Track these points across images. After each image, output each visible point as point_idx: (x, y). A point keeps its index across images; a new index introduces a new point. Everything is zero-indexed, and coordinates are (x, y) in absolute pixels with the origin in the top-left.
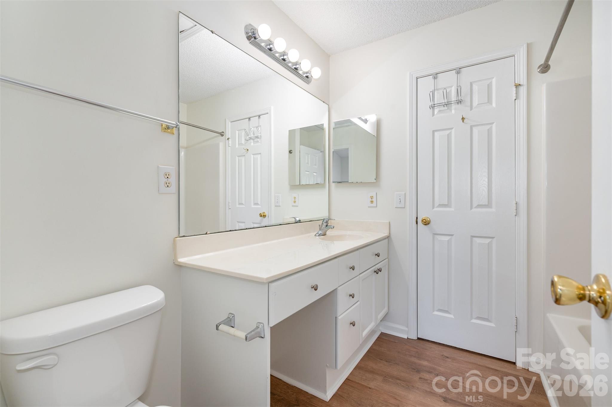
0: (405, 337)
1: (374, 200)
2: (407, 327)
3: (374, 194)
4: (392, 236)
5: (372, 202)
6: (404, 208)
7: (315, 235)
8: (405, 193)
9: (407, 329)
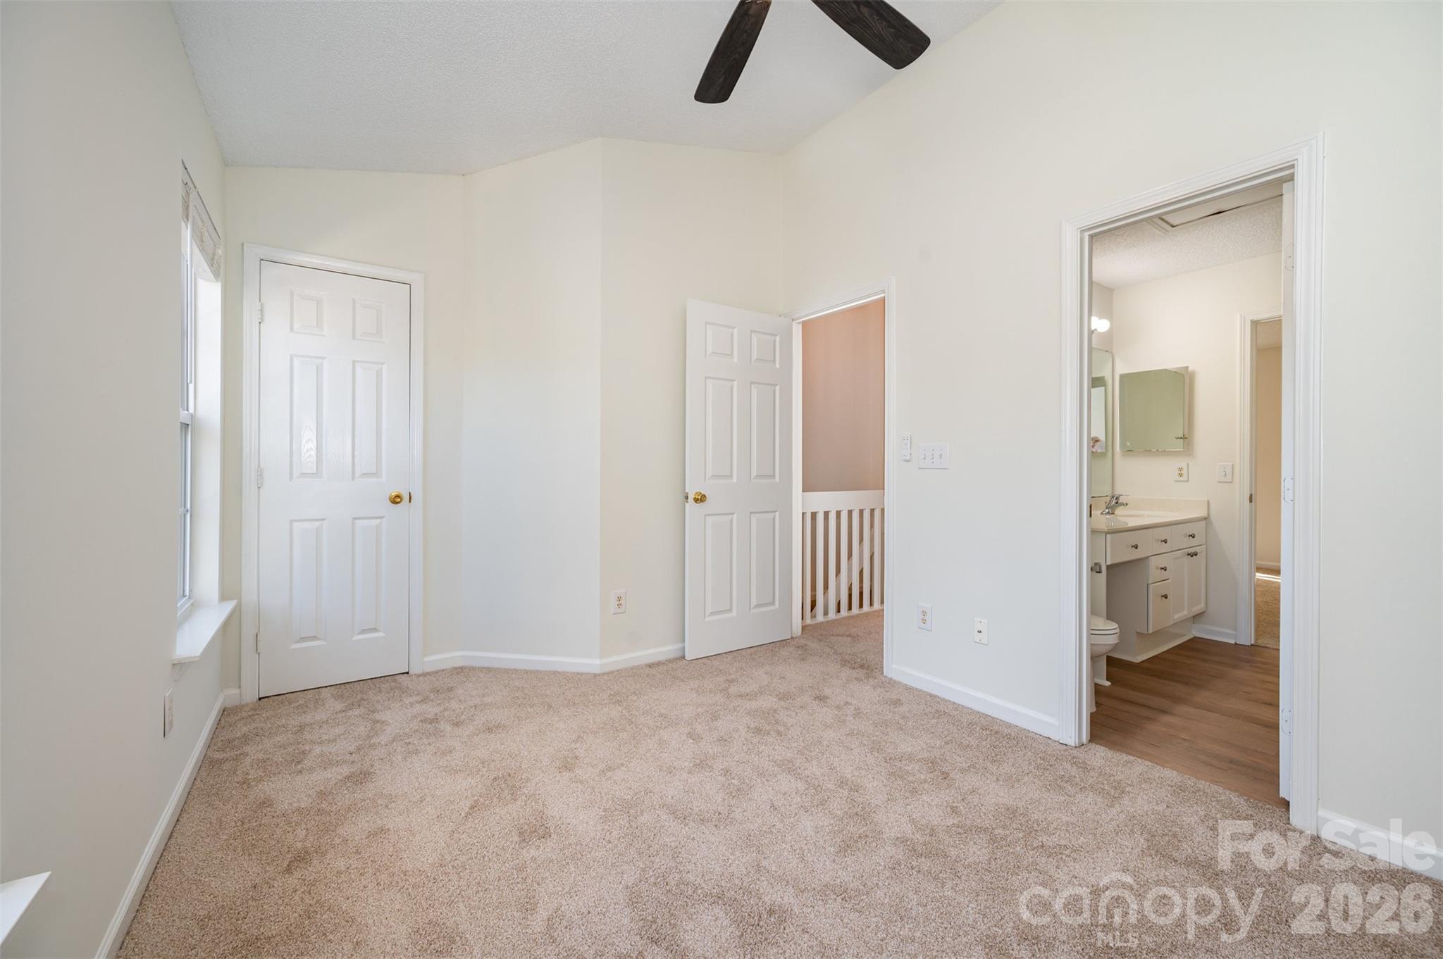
0: (1233, 642)
1: (1185, 472)
2: (1235, 629)
3: (1184, 465)
4: (1212, 517)
5: (1181, 475)
6: (1232, 482)
7: (1102, 513)
8: (1233, 465)
9: (1234, 632)
